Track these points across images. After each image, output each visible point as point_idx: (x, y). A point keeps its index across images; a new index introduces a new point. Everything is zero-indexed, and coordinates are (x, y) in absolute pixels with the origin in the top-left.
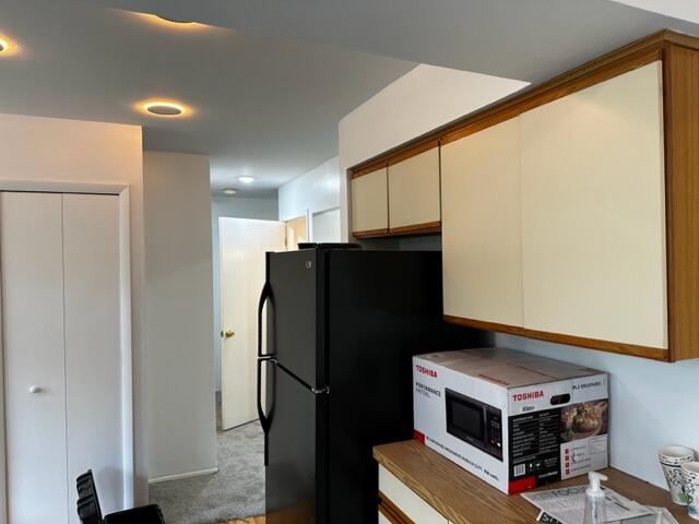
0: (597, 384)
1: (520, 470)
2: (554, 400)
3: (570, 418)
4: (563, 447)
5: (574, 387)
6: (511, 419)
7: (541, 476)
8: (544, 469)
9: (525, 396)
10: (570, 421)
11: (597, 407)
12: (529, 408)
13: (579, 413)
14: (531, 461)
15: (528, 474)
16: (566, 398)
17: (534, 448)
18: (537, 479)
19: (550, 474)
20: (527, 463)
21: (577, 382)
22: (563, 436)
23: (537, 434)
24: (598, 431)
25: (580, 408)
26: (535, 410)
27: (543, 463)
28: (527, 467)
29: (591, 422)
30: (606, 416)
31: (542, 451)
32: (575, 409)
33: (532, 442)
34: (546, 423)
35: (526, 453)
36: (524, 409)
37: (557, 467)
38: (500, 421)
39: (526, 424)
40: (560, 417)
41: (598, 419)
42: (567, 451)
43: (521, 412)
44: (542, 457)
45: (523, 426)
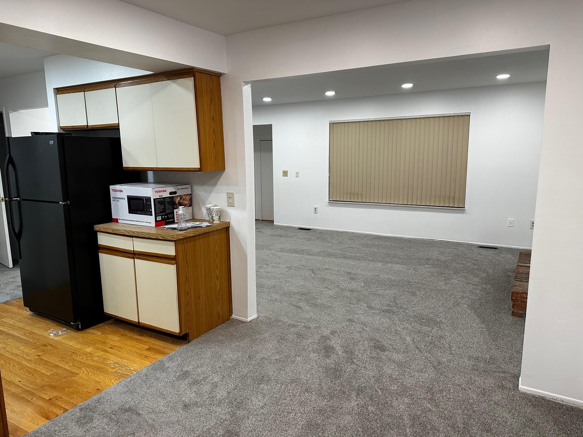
0: (187, 188)
1: (159, 218)
2: (171, 193)
3: (177, 200)
4: (175, 211)
5: (178, 189)
6: (154, 199)
7: (167, 221)
8: (168, 218)
9: (159, 192)
10: (177, 201)
11: (187, 197)
12: (161, 196)
13: (181, 198)
14: (163, 215)
15: (162, 220)
16: (175, 193)
17: (164, 210)
18: (166, 222)
19: (170, 220)
20: (162, 216)
21: (179, 187)
22: (175, 206)
23: (165, 206)
24: (188, 206)
25: (181, 197)
26: (164, 197)
27: (168, 216)
28: (162, 217)
29: (185, 202)
30: (191, 199)
31: (167, 212)
32: (179, 197)
33: (163, 208)
34: (168, 202)
35: (161, 212)
36: (159, 196)
37: (173, 218)
38: (150, 202)
39: (160, 202)
40: (173, 200)
41: (188, 201)
42: (177, 212)
43: (158, 197)
44: (167, 214)
45: (159, 202)
